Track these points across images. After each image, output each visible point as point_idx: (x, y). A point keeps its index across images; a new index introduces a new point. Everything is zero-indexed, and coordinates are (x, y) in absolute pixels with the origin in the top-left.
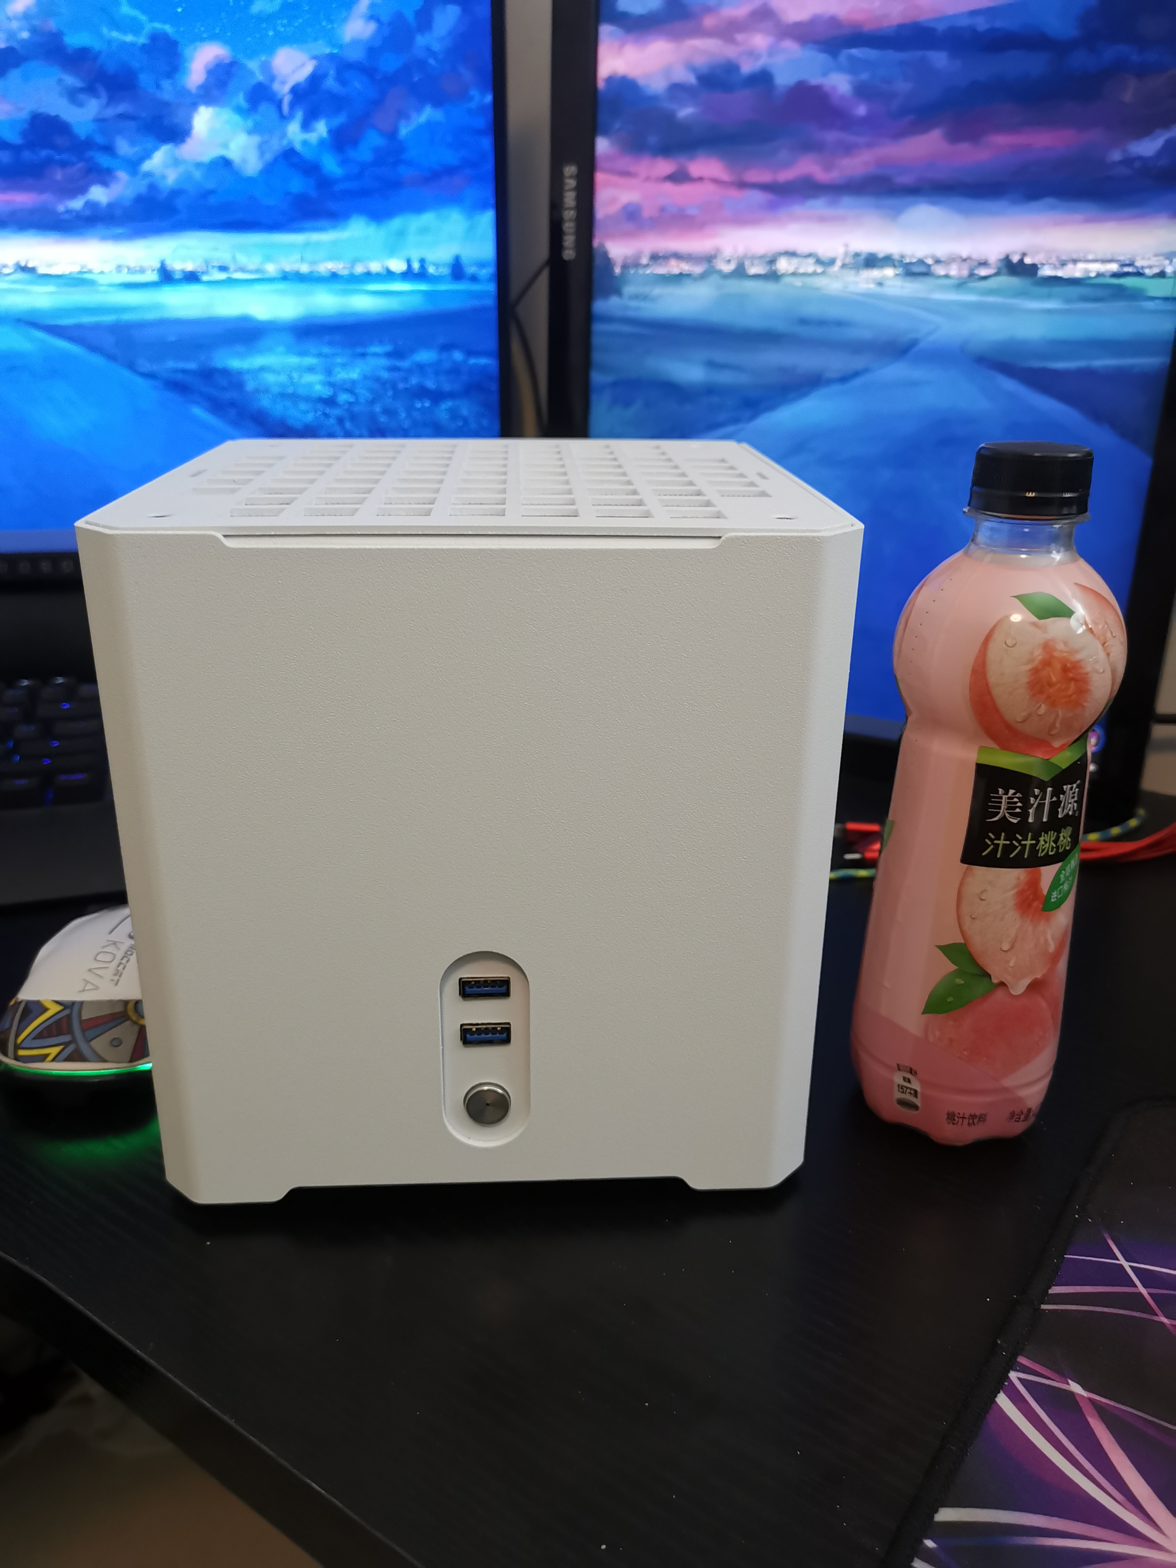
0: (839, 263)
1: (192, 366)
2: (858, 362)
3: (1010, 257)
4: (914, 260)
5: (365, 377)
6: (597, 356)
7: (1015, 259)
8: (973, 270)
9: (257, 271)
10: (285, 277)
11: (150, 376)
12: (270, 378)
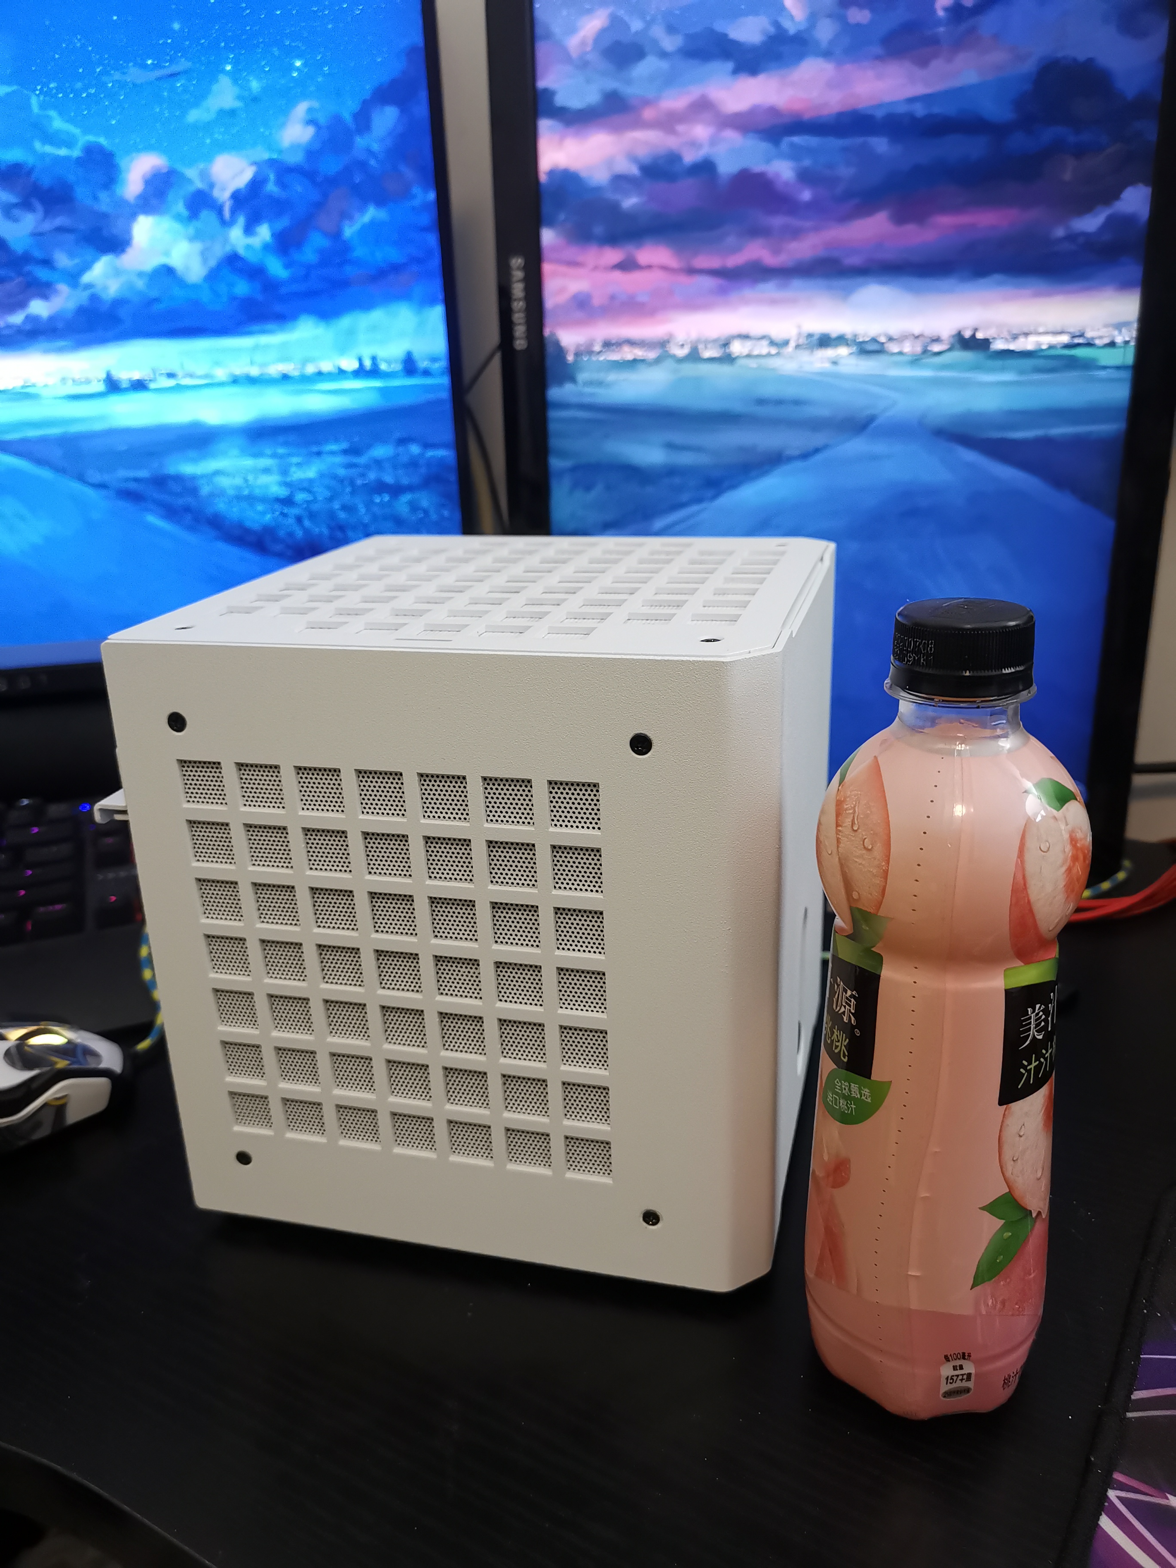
0: (792, 344)
1: (143, 474)
2: (818, 439)
3: (962, 333)
4: (867, 339)
5: (322, 475)
6: (554, 442)
7: (967, 334)
8: (926, 346)
9: (206, 376)
10: (235, 381)
11: (101, 486)
12: (224, 482)
